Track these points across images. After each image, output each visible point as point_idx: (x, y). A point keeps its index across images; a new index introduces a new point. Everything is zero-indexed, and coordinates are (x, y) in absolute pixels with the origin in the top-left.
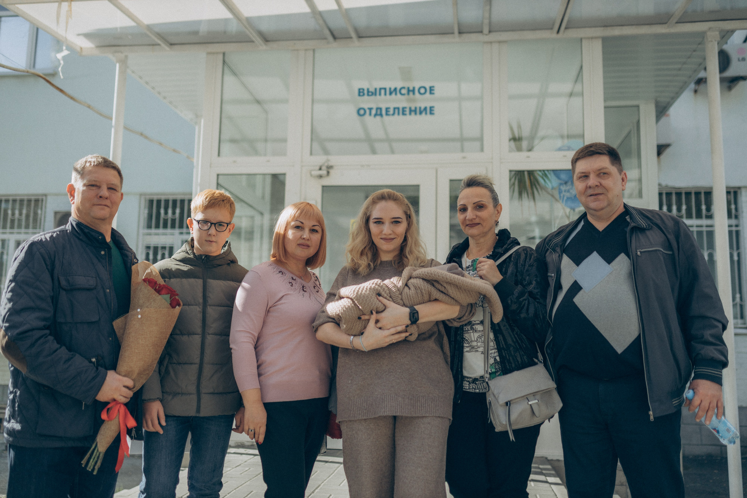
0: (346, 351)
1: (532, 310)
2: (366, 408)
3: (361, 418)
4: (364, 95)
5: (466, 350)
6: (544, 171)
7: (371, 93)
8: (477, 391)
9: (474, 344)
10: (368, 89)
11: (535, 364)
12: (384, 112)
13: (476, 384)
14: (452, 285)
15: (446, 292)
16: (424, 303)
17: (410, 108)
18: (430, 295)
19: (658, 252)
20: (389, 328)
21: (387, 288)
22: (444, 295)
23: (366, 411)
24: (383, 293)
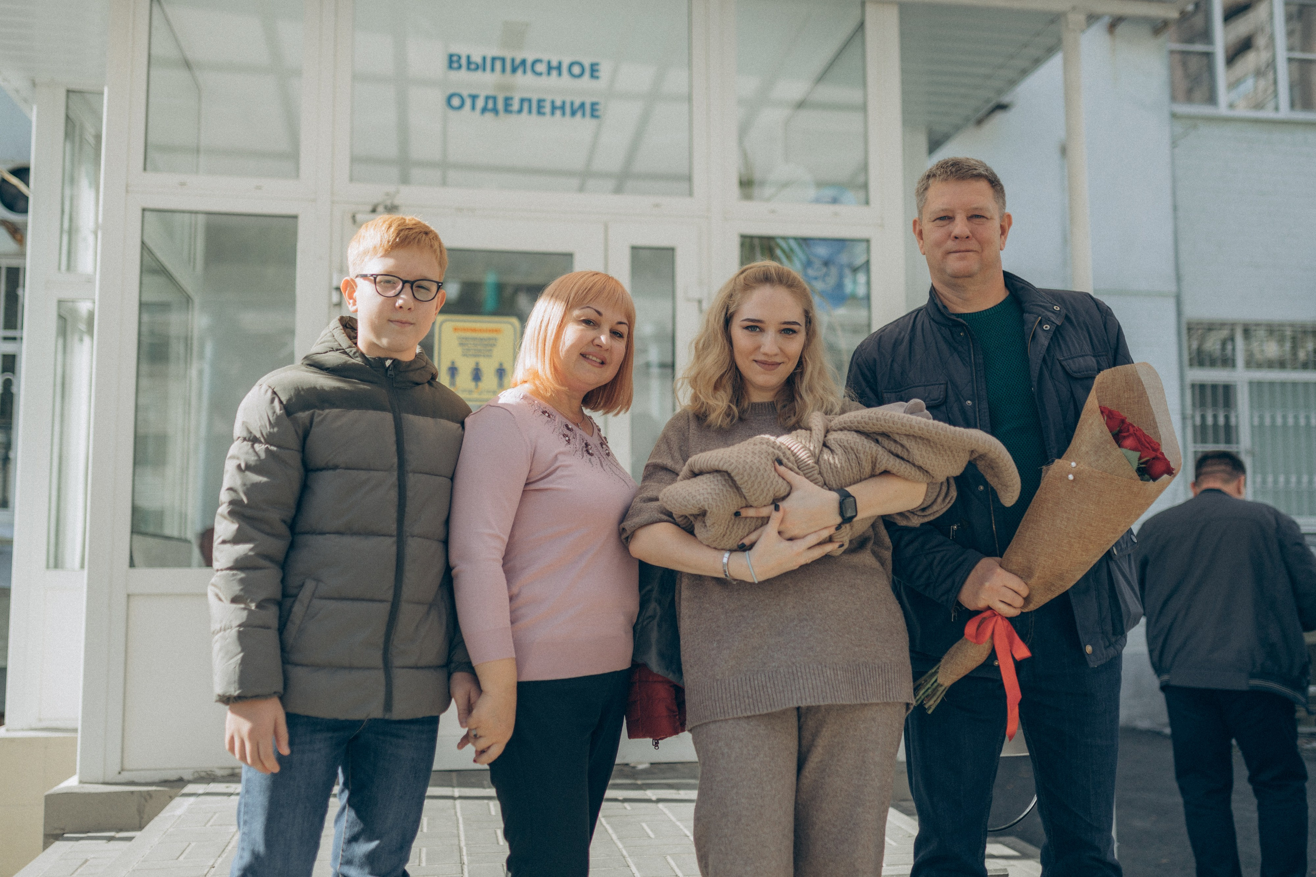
4: (460, 67)
7: (472, 65)
10: (468, 57)
12: (500, 105)
14: (918, 440)
15: (905, 455)
17: (553, 102)
18: (874, 464)
21: (789, 452)
22: (902, 462)
24: (785, 461)
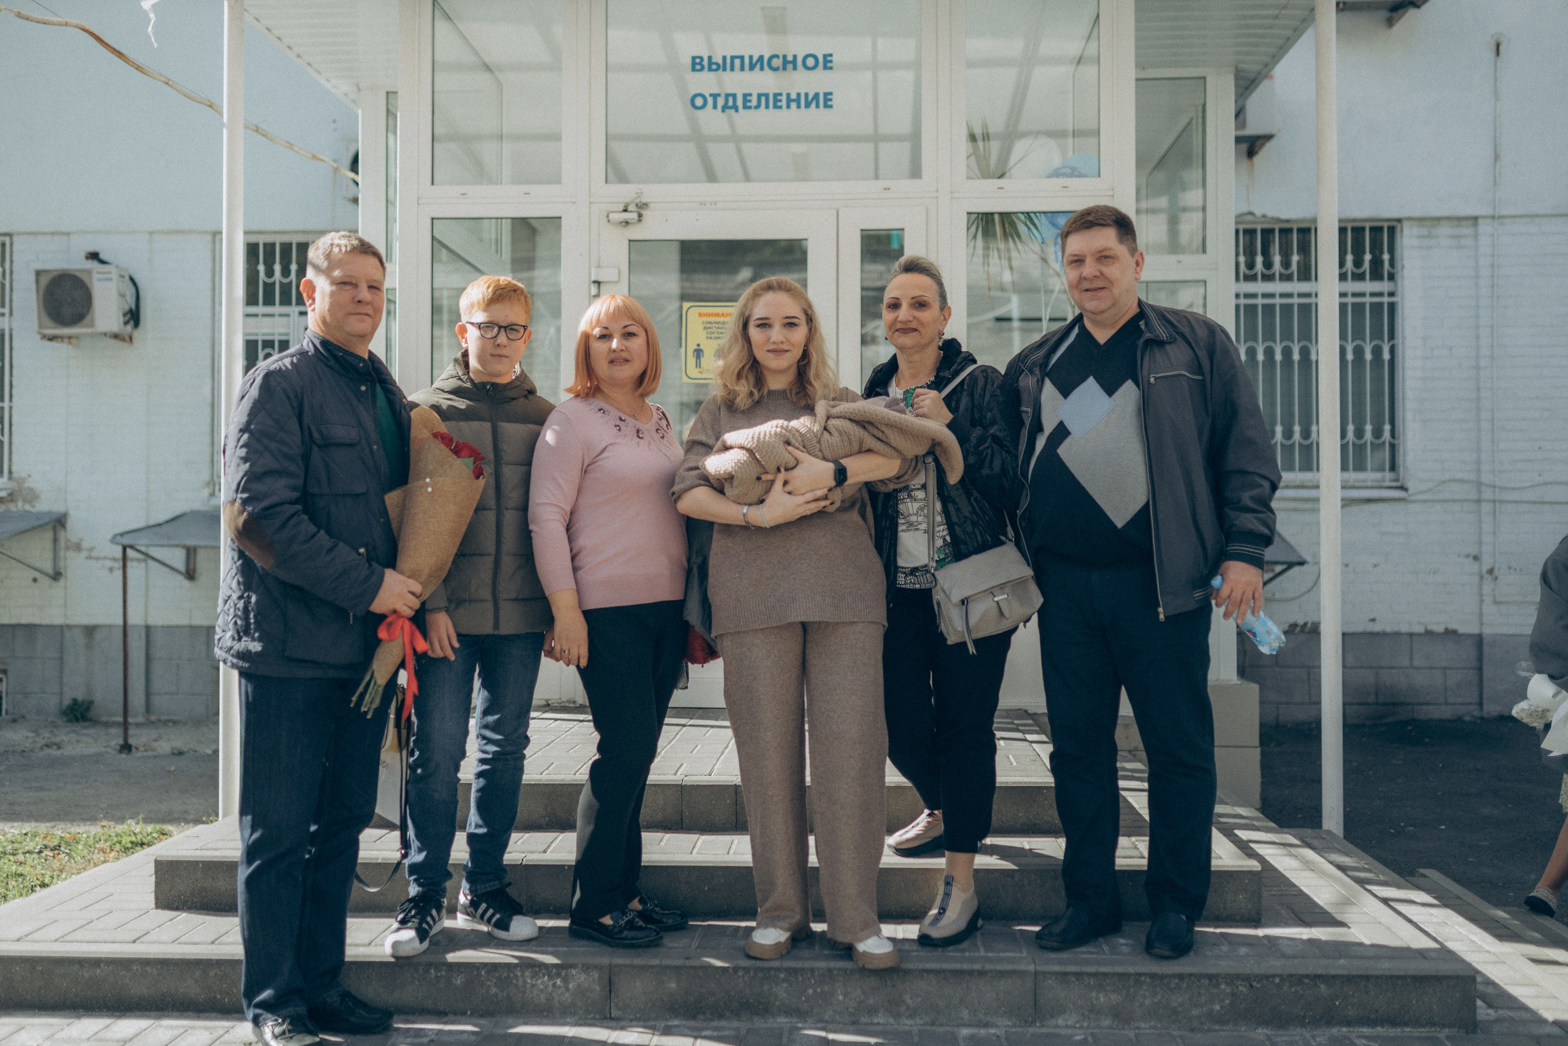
4: (702, 68)
5: (900, 528)
6: (1029, 213)
7: (713, 66)
8: (918, 586)
9: (913, 519)
10: (710, 58)
11: (1003, 543)
12: (740, 103)
13: (916, 576)
14: (890, 427)
16: (853, 455)
17: (788, 95)
18: (861, 444)
19: (1181, 378)
20: (803, 492)
21: (796, 433)
24: (793, 441)
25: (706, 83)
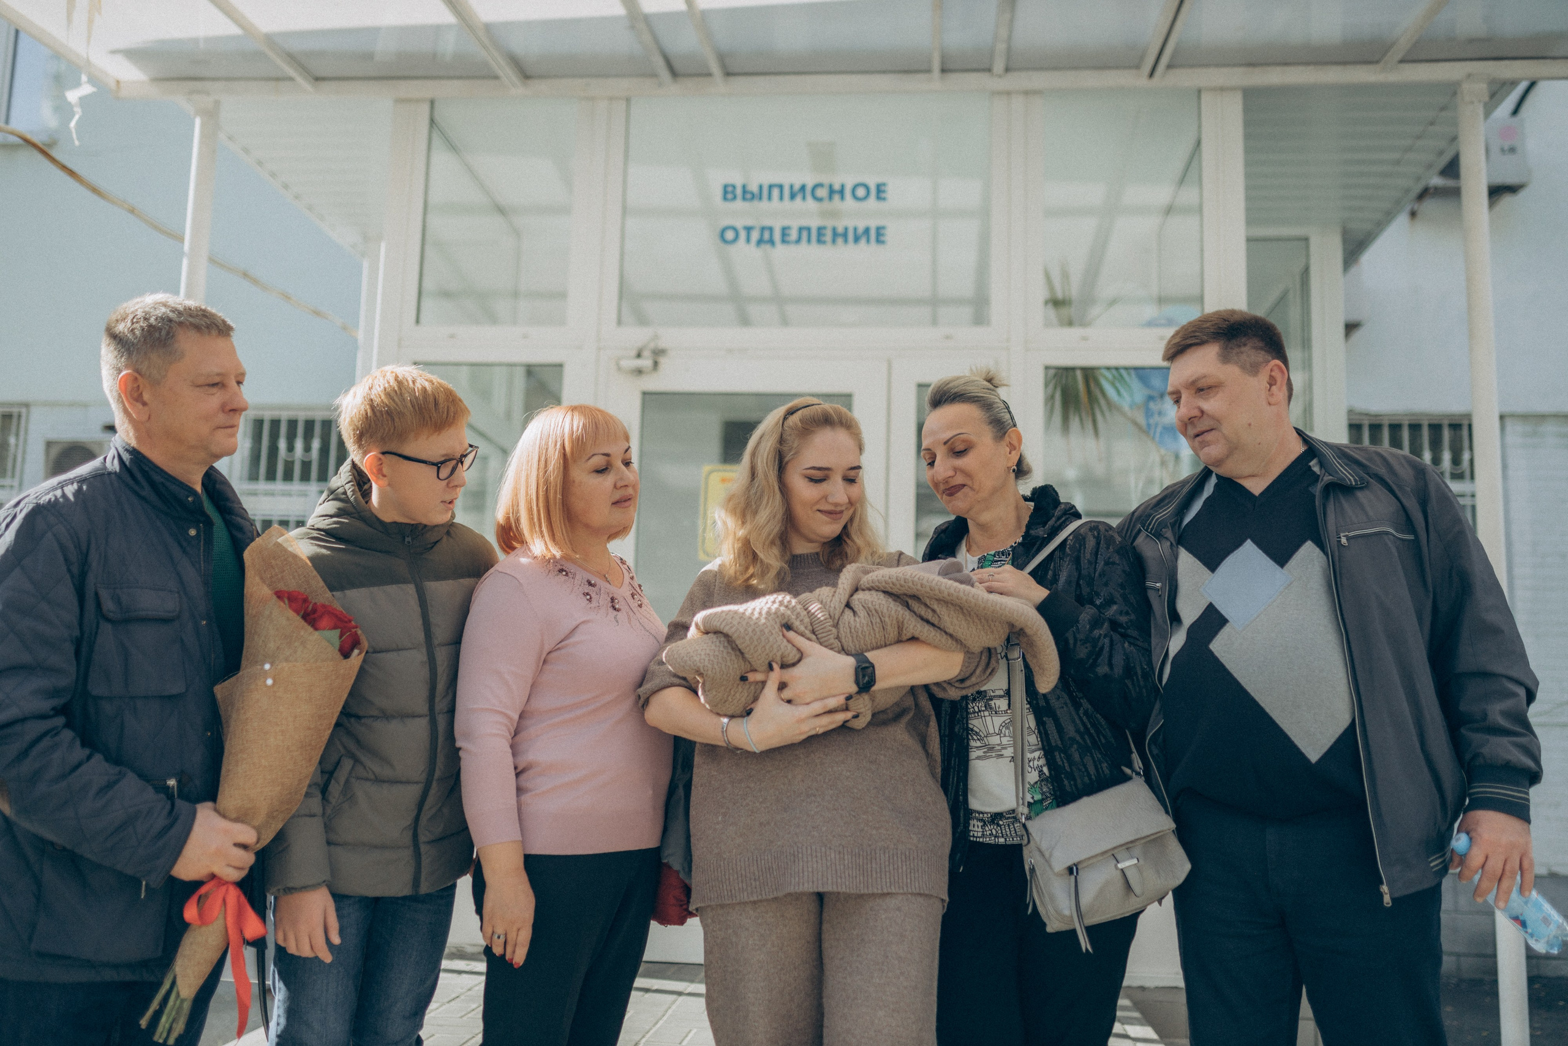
0: (711, 750)
1: (1119, 660)
2: (757, 877)
3: (746, 899)
4: (735, 198)
5: (974, 754)
6: (1117, 369)
7: (748, 195)
8: (1002, 840)
9: (991, 740)
11: (1126, 779)
12: (777, 236)
13: (998, 825)
14: (950, 605)
15: (935, 621)
16: (886, 646)
17: (834, 229)
18: (900, 628)
19: (1385, 537)
20: (808, 700)
21: (805, 613)
22: (932, 629)
23: (758, 883)
24: (797, 624)
25: (740, 214)
